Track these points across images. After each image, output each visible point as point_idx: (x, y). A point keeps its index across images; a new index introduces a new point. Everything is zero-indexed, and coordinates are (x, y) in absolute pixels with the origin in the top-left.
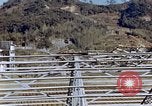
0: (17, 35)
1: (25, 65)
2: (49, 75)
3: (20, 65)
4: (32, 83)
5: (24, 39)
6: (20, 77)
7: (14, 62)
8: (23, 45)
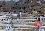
0: (22, 10)
1: (25, 19)
2: (32, 22)
3: (23, 19)
4: (27, 24)
5: (25, 11)
6: (23, 22)
7: (21, 18)
8: (24, 13)
